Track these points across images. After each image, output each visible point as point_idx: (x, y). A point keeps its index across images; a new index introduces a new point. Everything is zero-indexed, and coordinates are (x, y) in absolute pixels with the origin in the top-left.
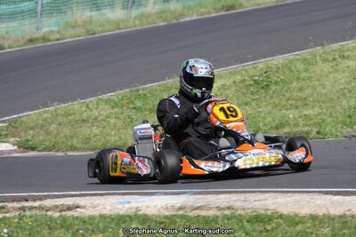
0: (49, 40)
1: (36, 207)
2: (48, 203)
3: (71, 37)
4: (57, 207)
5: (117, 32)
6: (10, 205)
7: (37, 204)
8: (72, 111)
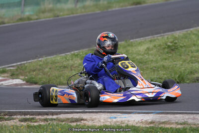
0: (31, 19)
1: (55, 119)
2: (62, 116)
3: (44, 18)
4: (68, 119)
5: (72, 15)
6: (37, 117)
7: (55, 117)
8: (56, 61)
